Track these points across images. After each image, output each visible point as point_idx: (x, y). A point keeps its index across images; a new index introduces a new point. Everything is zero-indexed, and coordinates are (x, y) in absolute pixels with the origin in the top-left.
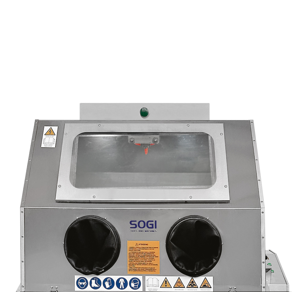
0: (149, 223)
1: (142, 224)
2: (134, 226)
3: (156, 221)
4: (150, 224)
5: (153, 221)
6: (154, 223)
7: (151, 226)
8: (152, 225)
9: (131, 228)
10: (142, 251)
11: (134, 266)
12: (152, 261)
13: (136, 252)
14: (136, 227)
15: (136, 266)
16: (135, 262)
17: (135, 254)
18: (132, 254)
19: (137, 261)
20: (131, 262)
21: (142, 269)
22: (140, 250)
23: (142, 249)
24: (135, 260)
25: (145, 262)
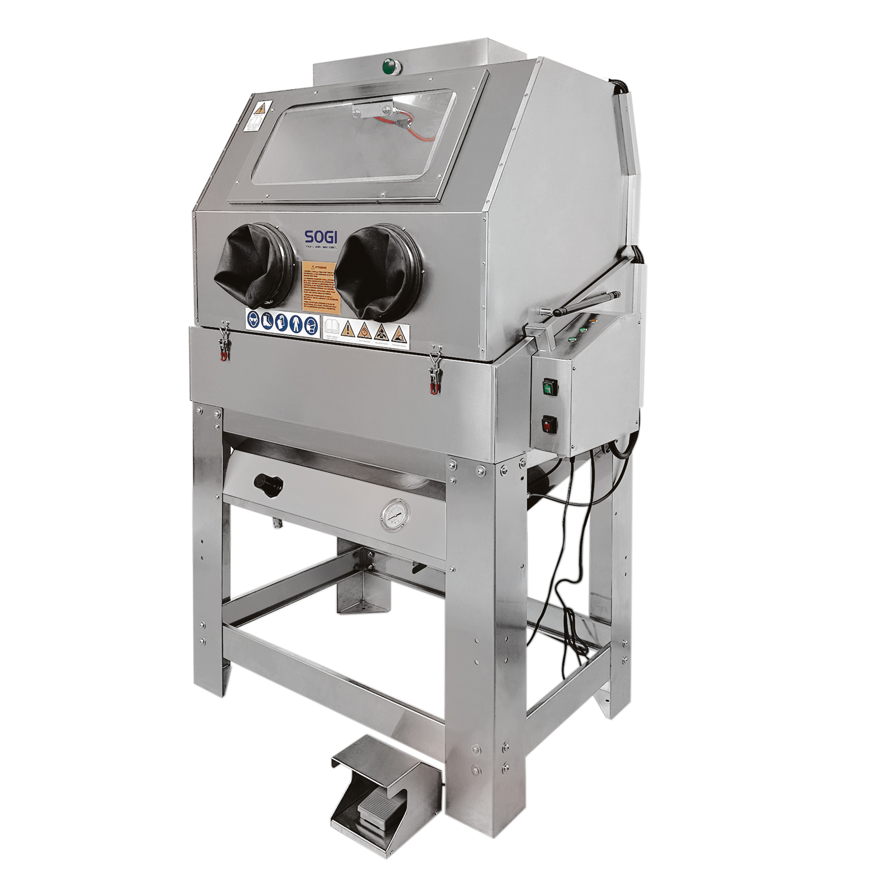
0: (329, 234)
1: (319, 237)
2: (310, 239)
3: (336, 232)
4: (329, 237)
5: (332, 232)
6: (333, 235)
7: (329, 240)
8: (332, 237)
9: (307, 241)
10: (319, 277)
11: (309, 299)
12: (331, 293)
13: (312, 279)
14: (312, 241)
15: (313, 300)
16: (311, 294)
17: (311, 282)
18: (308, 282)
19: (313, 291)
20: (307, 293)
21: (320, 304)
22: (317, 276)
23: (320, 274)
24: (311, 290)
25: (322, 295)
